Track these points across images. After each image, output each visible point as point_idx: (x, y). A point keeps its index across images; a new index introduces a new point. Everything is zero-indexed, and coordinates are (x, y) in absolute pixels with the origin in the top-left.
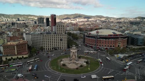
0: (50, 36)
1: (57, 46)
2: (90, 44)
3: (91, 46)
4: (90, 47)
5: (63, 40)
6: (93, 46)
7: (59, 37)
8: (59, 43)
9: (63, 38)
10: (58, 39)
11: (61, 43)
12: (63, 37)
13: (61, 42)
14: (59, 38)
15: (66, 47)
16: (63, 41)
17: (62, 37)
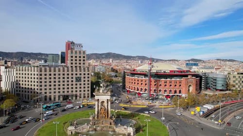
0: (55, 71)
1: (68, 92)
2: (136, 89)
3: (138, 92)
4: (137, 95)
5: (82, 79)
6: (141, 92)
7: (74, 73)
8: (74, 86)
9: (82, 76)
10: (72, 78)
11: (78, 86)
12: (82, 73)
13: (78, 83)
14: (74, 76)
15: (88, 94)
16: (82, 83)
17: (80, 74)
